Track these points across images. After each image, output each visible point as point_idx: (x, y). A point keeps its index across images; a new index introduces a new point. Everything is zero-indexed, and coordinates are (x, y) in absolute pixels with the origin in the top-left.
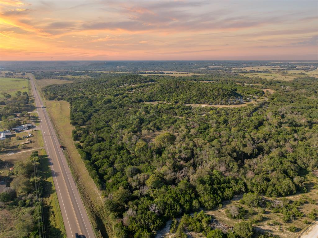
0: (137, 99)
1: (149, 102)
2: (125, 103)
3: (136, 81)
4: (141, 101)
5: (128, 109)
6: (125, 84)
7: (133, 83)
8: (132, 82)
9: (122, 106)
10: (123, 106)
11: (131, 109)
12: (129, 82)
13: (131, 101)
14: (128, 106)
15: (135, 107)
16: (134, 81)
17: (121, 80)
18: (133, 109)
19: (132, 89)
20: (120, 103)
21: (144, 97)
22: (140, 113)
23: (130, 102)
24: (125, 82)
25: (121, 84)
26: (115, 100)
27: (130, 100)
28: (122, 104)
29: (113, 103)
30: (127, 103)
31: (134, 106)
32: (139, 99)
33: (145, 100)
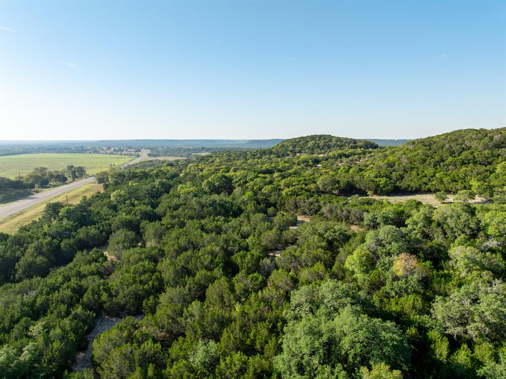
0: (338, 182)
1: (389, 194)
2: (283, 193)
3: (329, 147)
4: (350, 189)
5: (295, 223)
6: (300, 152)
7: (320, 151)
8: (319, 147)
9: (269, 205)
10: (274, 205)
11: (307, 220)
12: (309, 148)
13: (312, 186)
14: (296, 207)
15: (331, 211)
16: (324, 146)
17: (289, 144)
18: (321, 226)
19: (317, 161)
20: (264, 194)
21: (363, 177)
22: (370, 263)
23: (307, 191)
24: (297, 149)
25: (289, 153)
26: (246, 182)
27: (306, 185)
28: (272, 199)
29: (237, 190)
30: (295, 194)
31: (324, 210)
32: (343, 180)
33: (373, 186)
